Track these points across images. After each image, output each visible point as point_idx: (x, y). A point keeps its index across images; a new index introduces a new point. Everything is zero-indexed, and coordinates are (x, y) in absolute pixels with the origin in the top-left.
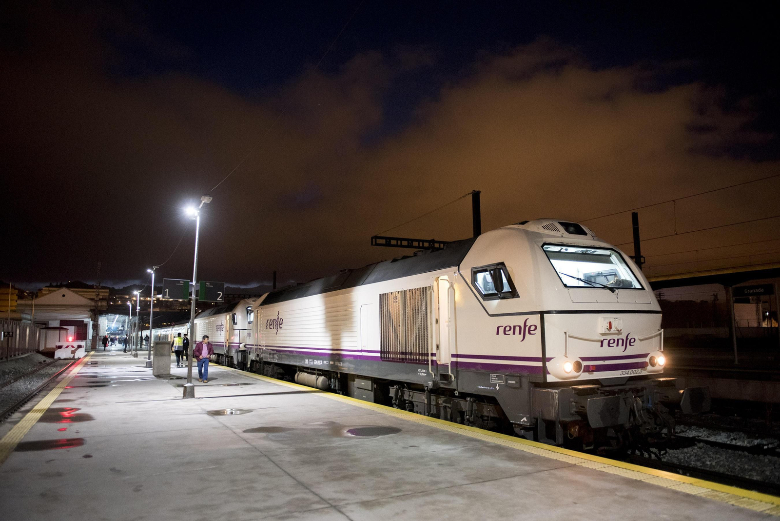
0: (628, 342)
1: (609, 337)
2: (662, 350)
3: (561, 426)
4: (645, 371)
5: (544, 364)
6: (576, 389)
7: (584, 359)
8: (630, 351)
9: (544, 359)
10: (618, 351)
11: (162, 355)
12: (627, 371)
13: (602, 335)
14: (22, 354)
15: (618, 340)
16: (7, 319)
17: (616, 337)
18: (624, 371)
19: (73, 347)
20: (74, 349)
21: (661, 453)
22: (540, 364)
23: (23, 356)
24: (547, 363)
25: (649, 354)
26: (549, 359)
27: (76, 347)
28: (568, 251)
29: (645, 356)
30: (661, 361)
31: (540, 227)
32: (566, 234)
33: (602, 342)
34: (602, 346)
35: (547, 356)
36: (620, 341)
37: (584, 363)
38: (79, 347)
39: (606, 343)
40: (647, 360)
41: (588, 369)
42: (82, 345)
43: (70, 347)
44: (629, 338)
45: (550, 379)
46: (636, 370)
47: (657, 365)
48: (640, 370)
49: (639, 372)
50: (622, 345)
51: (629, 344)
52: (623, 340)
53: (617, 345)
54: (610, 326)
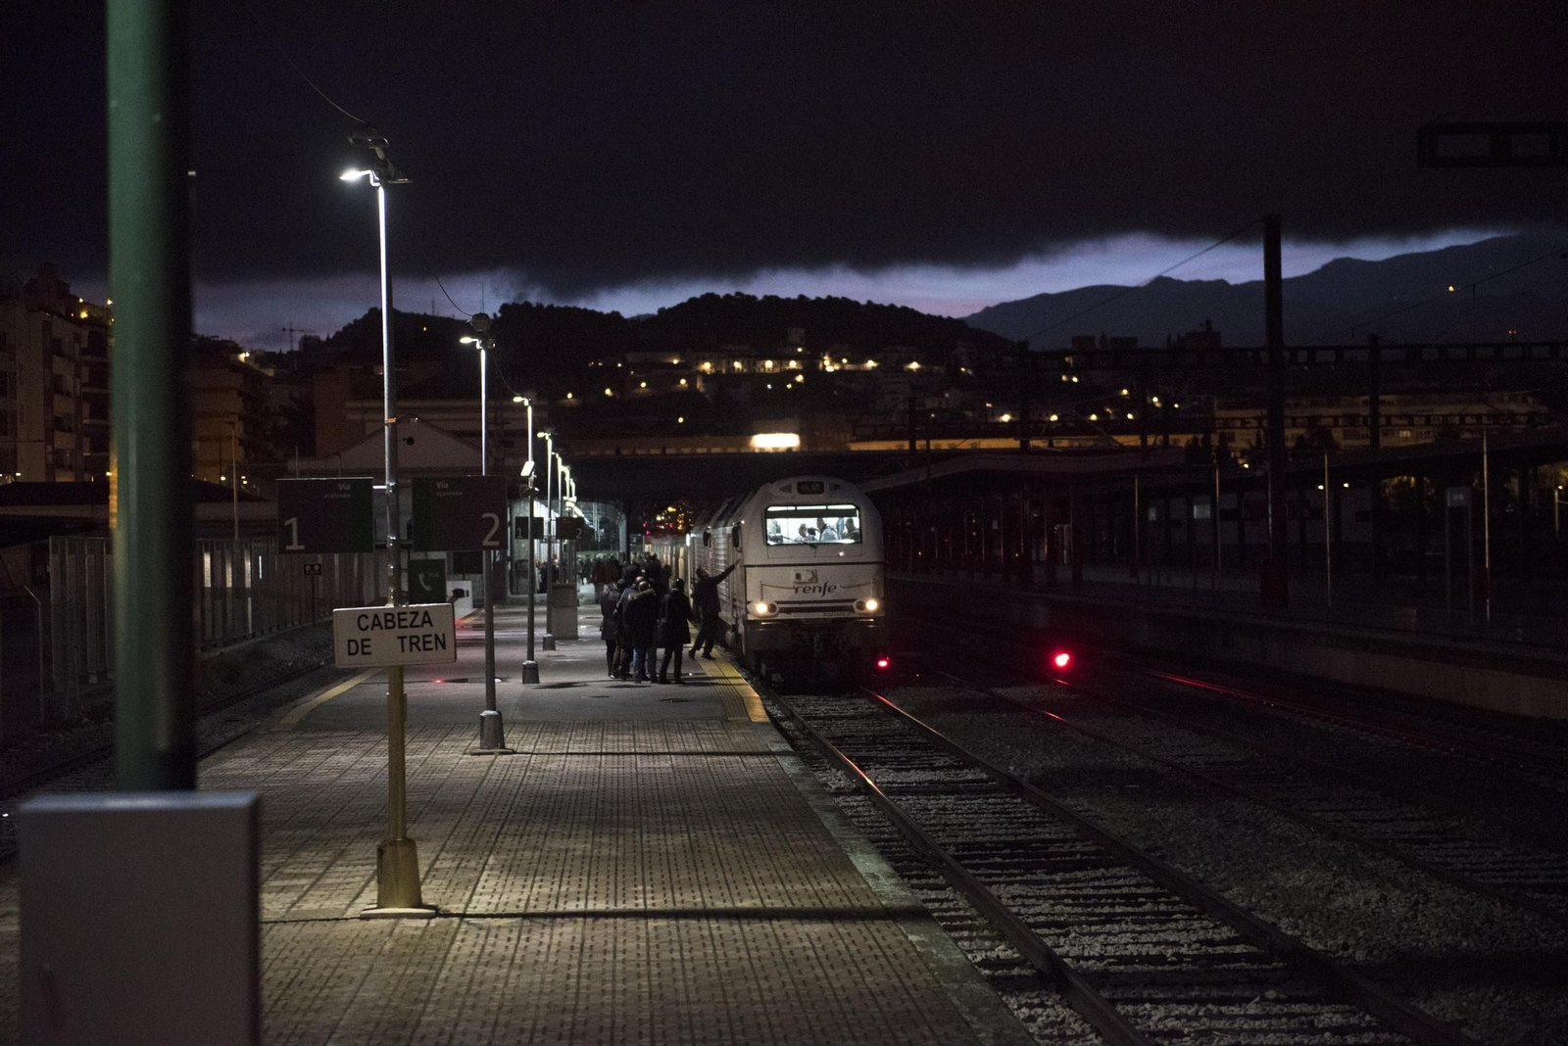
0: (826, 588)
1: (803, 586)
2: (872, 596)
4: (854, 614)
5: (746, 606)
6: (768, 626)
7: (778, 603)
8: (829, 596)
9: (746, 602)
10: (818, 596)
12: (831, 613)
15: (814, 588)
17: (812, 586)
18: (827, 613)
22: (742, 605)
24: (748, 605)
25: (857, 599)
26: (749, 602)
29: (853, 600)
30: (873, 605)
33: (796, 589)
34: (796, 592)
35: (748, 599)
36: (817, 590)
37: (778, 606)
39: (801, 590)
40: (854, 605)
41: (782, 611)
44: (828, 585)
45: (751, 617)
46: (843, 612)
47: (867, 608)
48: (846, 613)
49: (846, 615)
50: (820, 591)
51: (829, 591)
52: (820, 588)
53: (814, 591)
54: (798, 576)
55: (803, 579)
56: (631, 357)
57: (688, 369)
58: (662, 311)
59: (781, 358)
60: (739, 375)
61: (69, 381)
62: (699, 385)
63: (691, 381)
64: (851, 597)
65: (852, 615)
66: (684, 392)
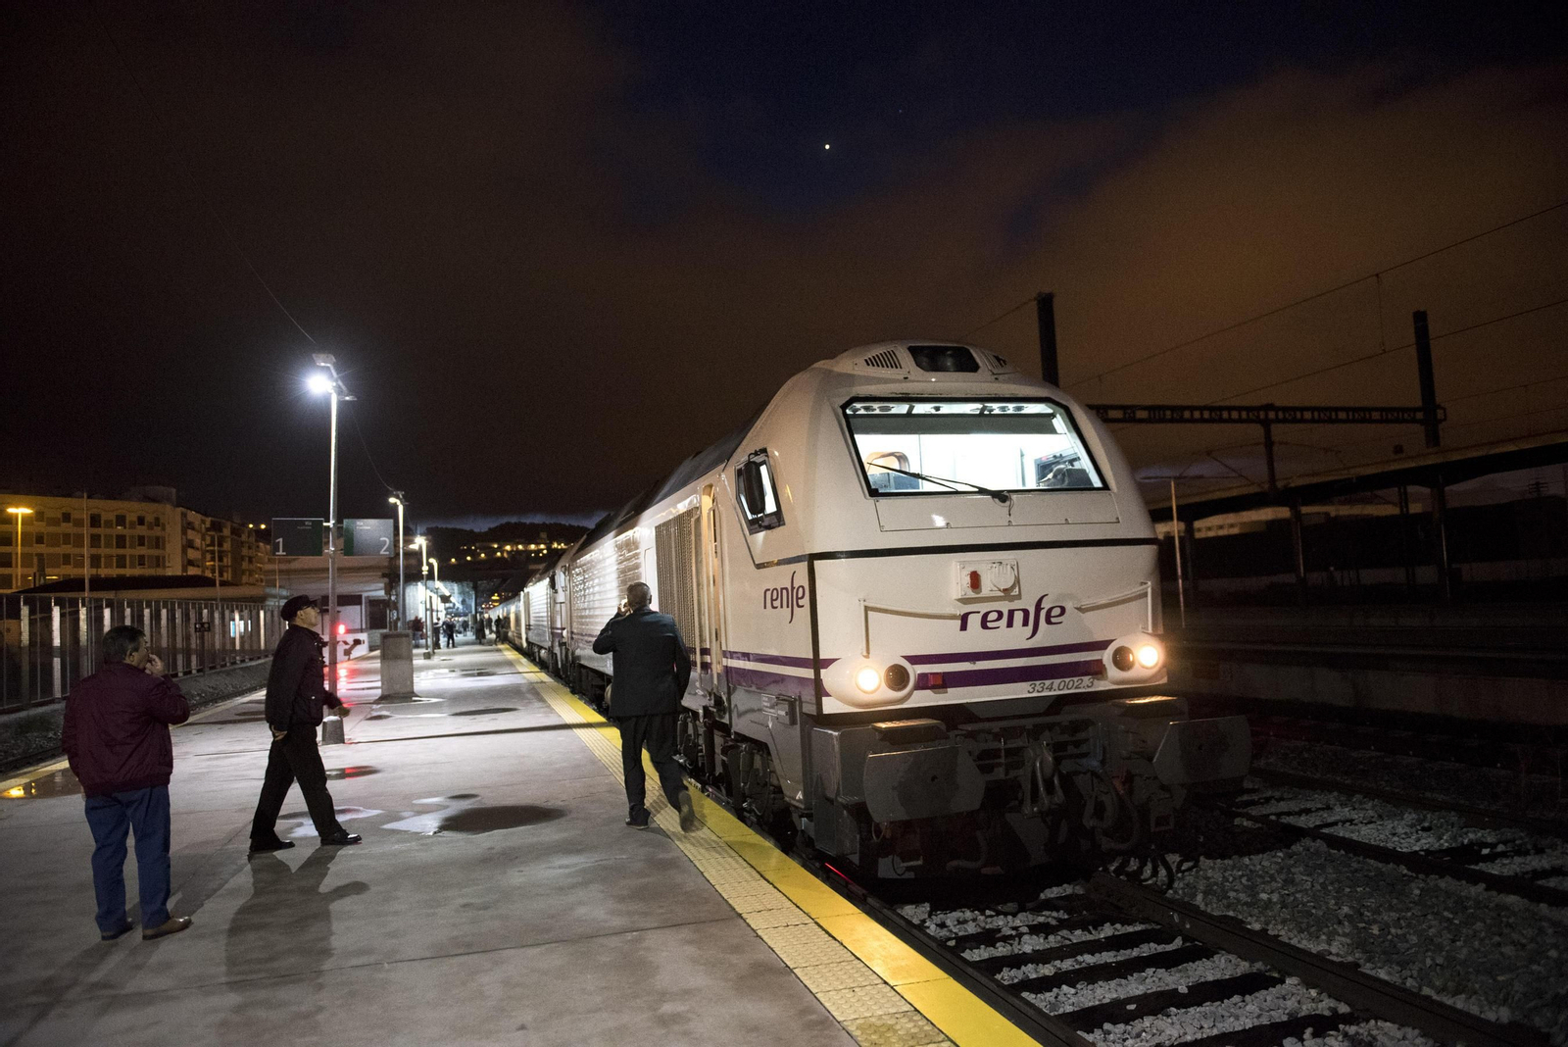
0: (1040, 614)
1: (984, 608)
2: (1150, 630)
3: (848, 812)
4: (1106, 682)
5: (817, 674)
6: (879, 730)
7: (915, 660)
8: (1046, 636)
9: (818, 663)
10: (1016, 637)
11: (397, 657)
12: (1048, 682)
13: (965, 604)
14: (251, 660)
15: (1011, 613)
16: (215, 600)
17: (1005, 607)
18: (1038, 683)
19: (346, 643)
20: (347, 647)
21: (1183, 868)
22: (808, 673)
23: (254, 663)
24: (823, 671)
25: (1112, 641)
26: (828, 663)
27: (352, 643)
28: (942, 412)
29: (1102, 645)
30: (1148, 656)
31: (861, 361)
32: (916, 372)
33: (964, 619)
34: (964, 627)
35: (823, 655)
36: (1019, 617)
37: (915, 671)
38: (357, 642)
39: (974, 621)
40: (1106, 656)
41: (924, 682)
42: (361, 639)
43: (341, 643)
44: (1046, 605)
45: (830, 706)
46: (1075, 679)
47: (1136, 666)
48: (1086, 679)
49: (1085, 685)
50: (1025, 623)
51: (1048, 621)
52: (1026, 612)
53: (1010, 624)
54: (975, 580)
55: (987, 588)
56: (477, 545)
57: (500, 549)
58: (490, 529)
59: (537, 544)
60: (522, 551)
61: (198, 542)
62: (505, 555)
63: (502, 553)
64: (1099, 637)
65: (1102, 686)
66: (499, 558)
